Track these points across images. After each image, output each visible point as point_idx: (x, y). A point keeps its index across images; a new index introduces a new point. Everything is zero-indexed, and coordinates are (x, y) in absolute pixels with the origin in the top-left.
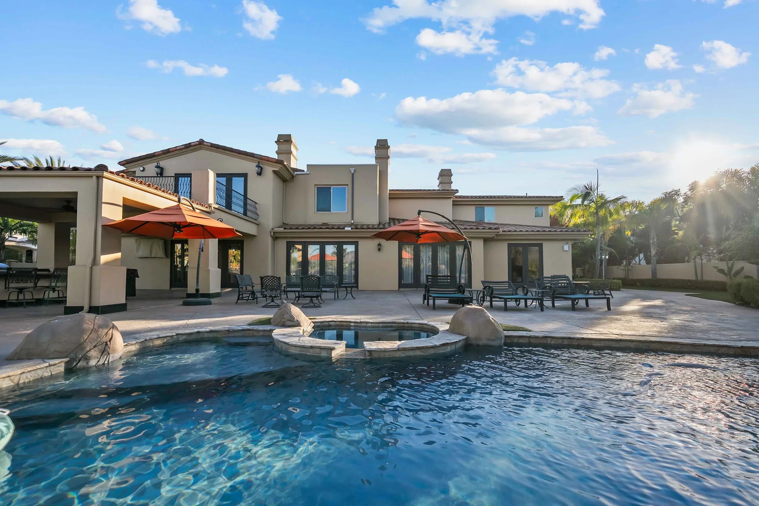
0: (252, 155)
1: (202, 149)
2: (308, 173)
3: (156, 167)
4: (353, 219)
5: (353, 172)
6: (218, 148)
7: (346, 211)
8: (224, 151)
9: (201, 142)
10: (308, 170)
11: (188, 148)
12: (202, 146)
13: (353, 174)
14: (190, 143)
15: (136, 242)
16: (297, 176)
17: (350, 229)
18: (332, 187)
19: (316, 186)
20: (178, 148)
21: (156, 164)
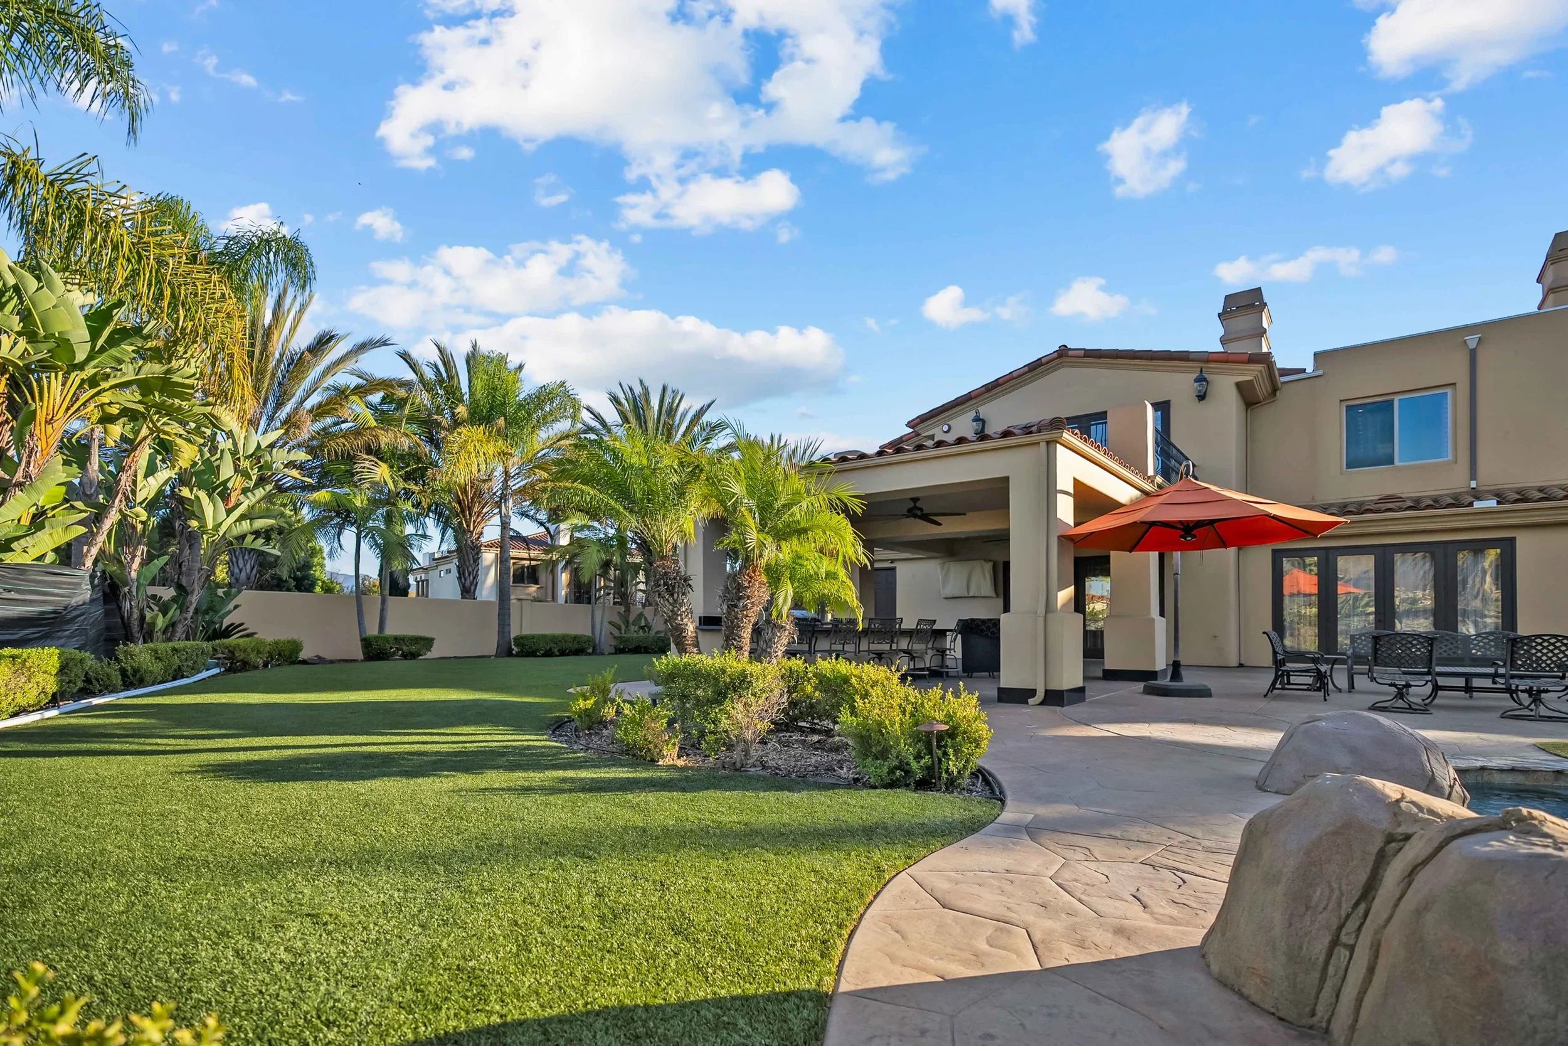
0: (1183, 357)
1: (1063, 367)
2: (1320, 372)
3: (974, 420)
4: (1473, 477)
5: (1472, 344)
6: (1100, 357)
7: (1450, 457)
8: (1114, 361)
9: (1063, 352)
10: (1316, 368)
11: (1036, 368)
12: (1064, 359)
13: (1473, 354)
14: (1040, 359)
15: (942, 568)
16: (1286, 386)
17: (1492, 503)
18: (1397, 400)
19: (1344, 404)
20: (1015, 374)
21: (973, 414)
